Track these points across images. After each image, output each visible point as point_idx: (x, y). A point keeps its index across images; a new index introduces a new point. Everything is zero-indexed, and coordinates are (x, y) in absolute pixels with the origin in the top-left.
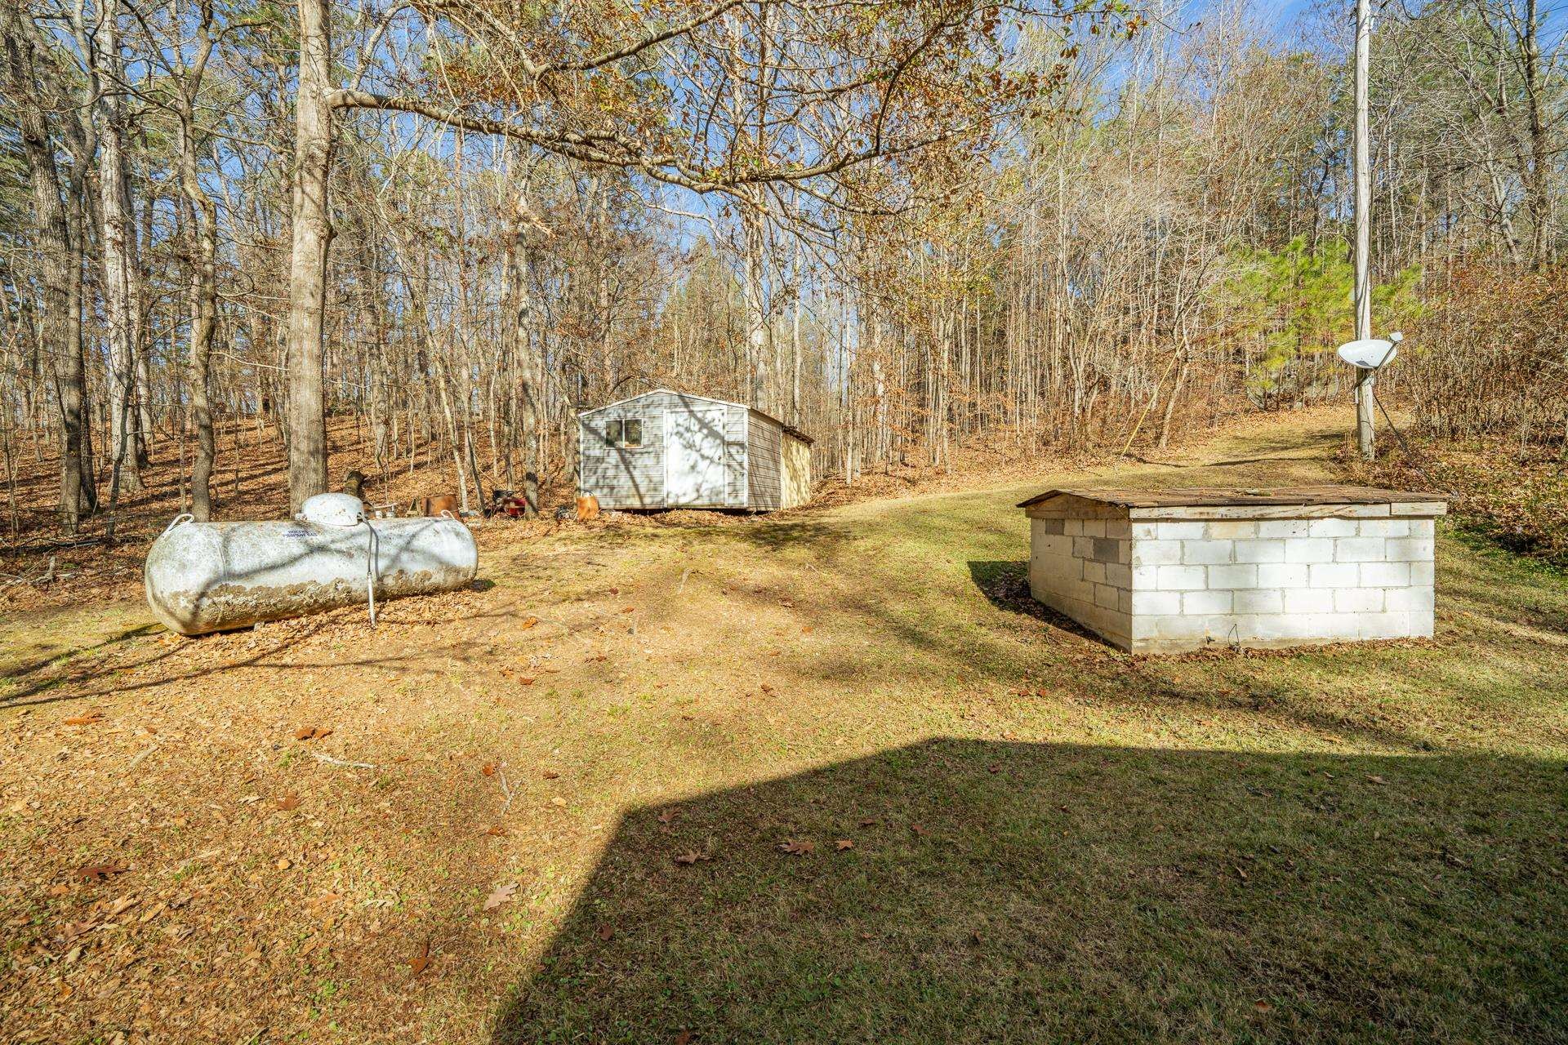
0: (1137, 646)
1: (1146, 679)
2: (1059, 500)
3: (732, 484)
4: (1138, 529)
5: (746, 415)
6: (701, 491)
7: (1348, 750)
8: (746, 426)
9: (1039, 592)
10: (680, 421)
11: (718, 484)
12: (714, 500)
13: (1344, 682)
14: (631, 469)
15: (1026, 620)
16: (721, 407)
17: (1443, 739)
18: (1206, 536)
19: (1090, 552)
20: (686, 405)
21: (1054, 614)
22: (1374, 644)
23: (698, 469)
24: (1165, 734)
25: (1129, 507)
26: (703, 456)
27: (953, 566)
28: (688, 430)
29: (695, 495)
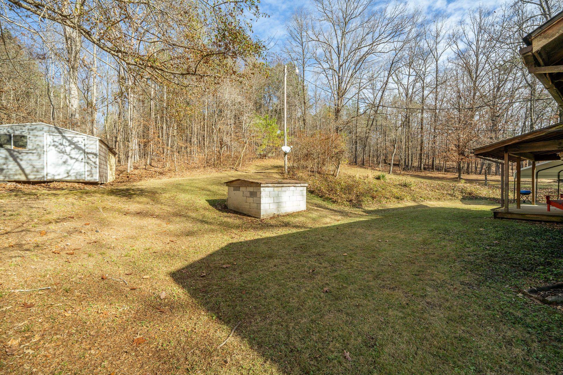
0: (262, 217)
1: (265, 224)
2: (239, 181)
3: (90, 171)
4: (262, 189)
5: (98, 141)
6: (70, 174)
7: (302, 230)
8: (98, 146)
9: (231, 207)
10: (56, 139)
11: (81, 171)
12: (78, 177)
13: (297, 219)
14: (19, 160)
15: (229, 214)
16: (84, 136)
17: (312, 227)
18: (274, 191)
19: (248, 195)
20: (60, 133)
21: (237, 212)
22: (299, 212)
23: (68, 163)
24: (274, 234)
25: (261, 184)
26: (71, 158)
27: (202, 201)
28: (61, 144)
29: (66, 175)
